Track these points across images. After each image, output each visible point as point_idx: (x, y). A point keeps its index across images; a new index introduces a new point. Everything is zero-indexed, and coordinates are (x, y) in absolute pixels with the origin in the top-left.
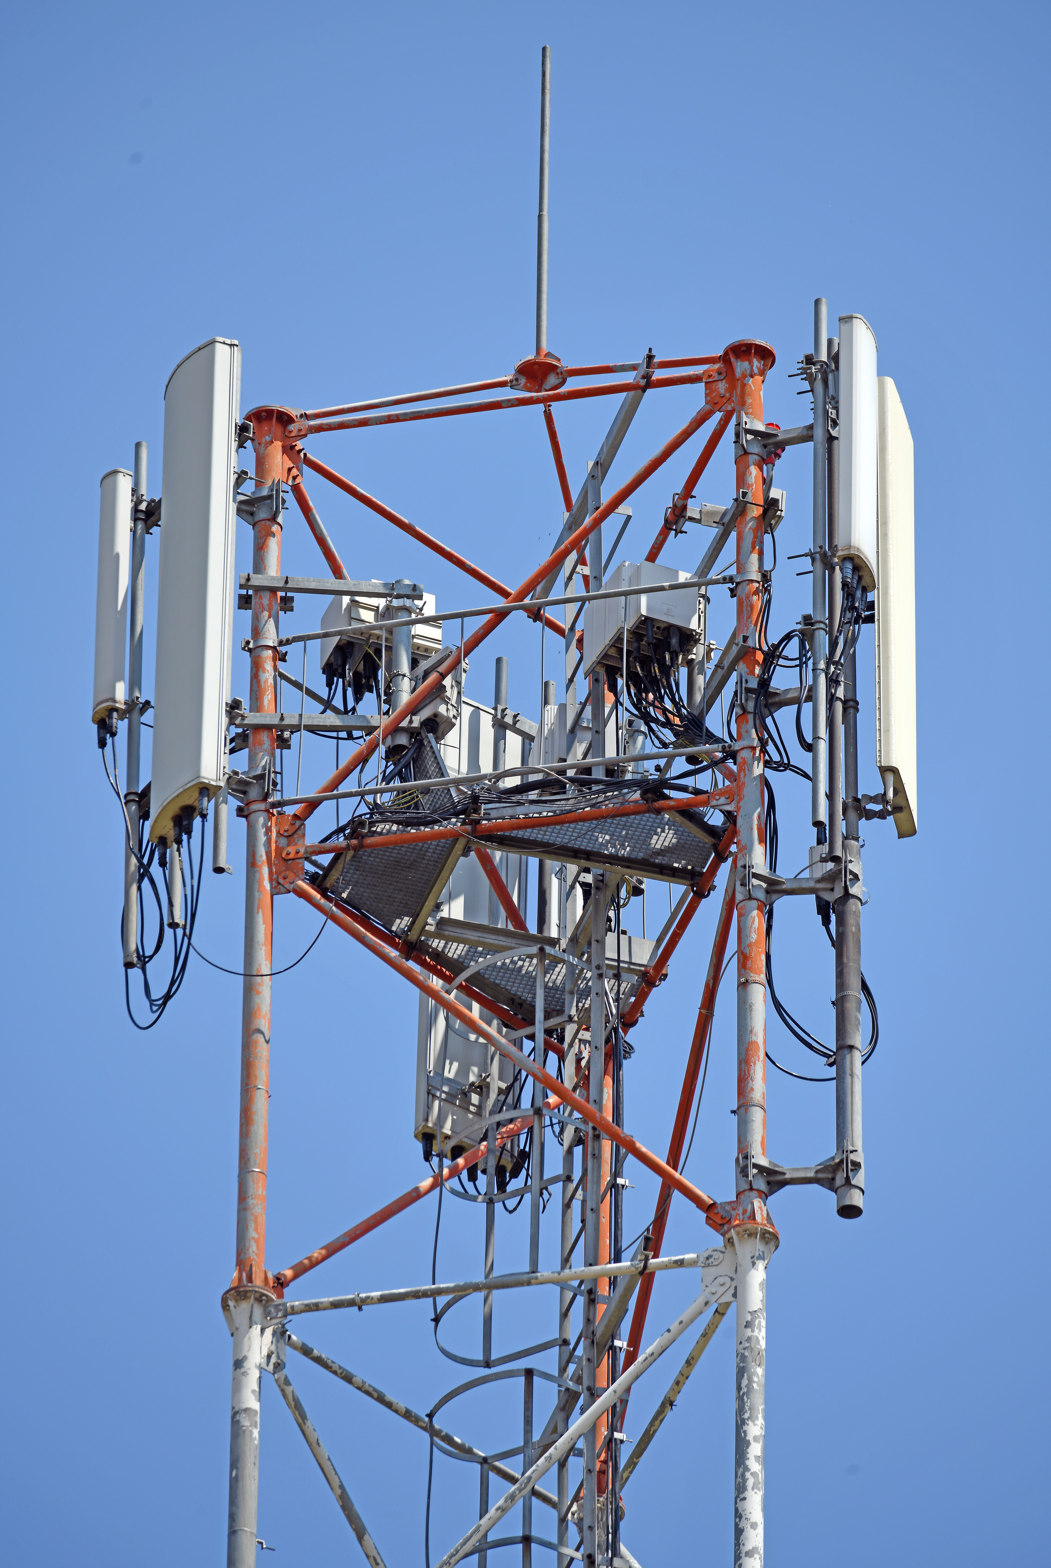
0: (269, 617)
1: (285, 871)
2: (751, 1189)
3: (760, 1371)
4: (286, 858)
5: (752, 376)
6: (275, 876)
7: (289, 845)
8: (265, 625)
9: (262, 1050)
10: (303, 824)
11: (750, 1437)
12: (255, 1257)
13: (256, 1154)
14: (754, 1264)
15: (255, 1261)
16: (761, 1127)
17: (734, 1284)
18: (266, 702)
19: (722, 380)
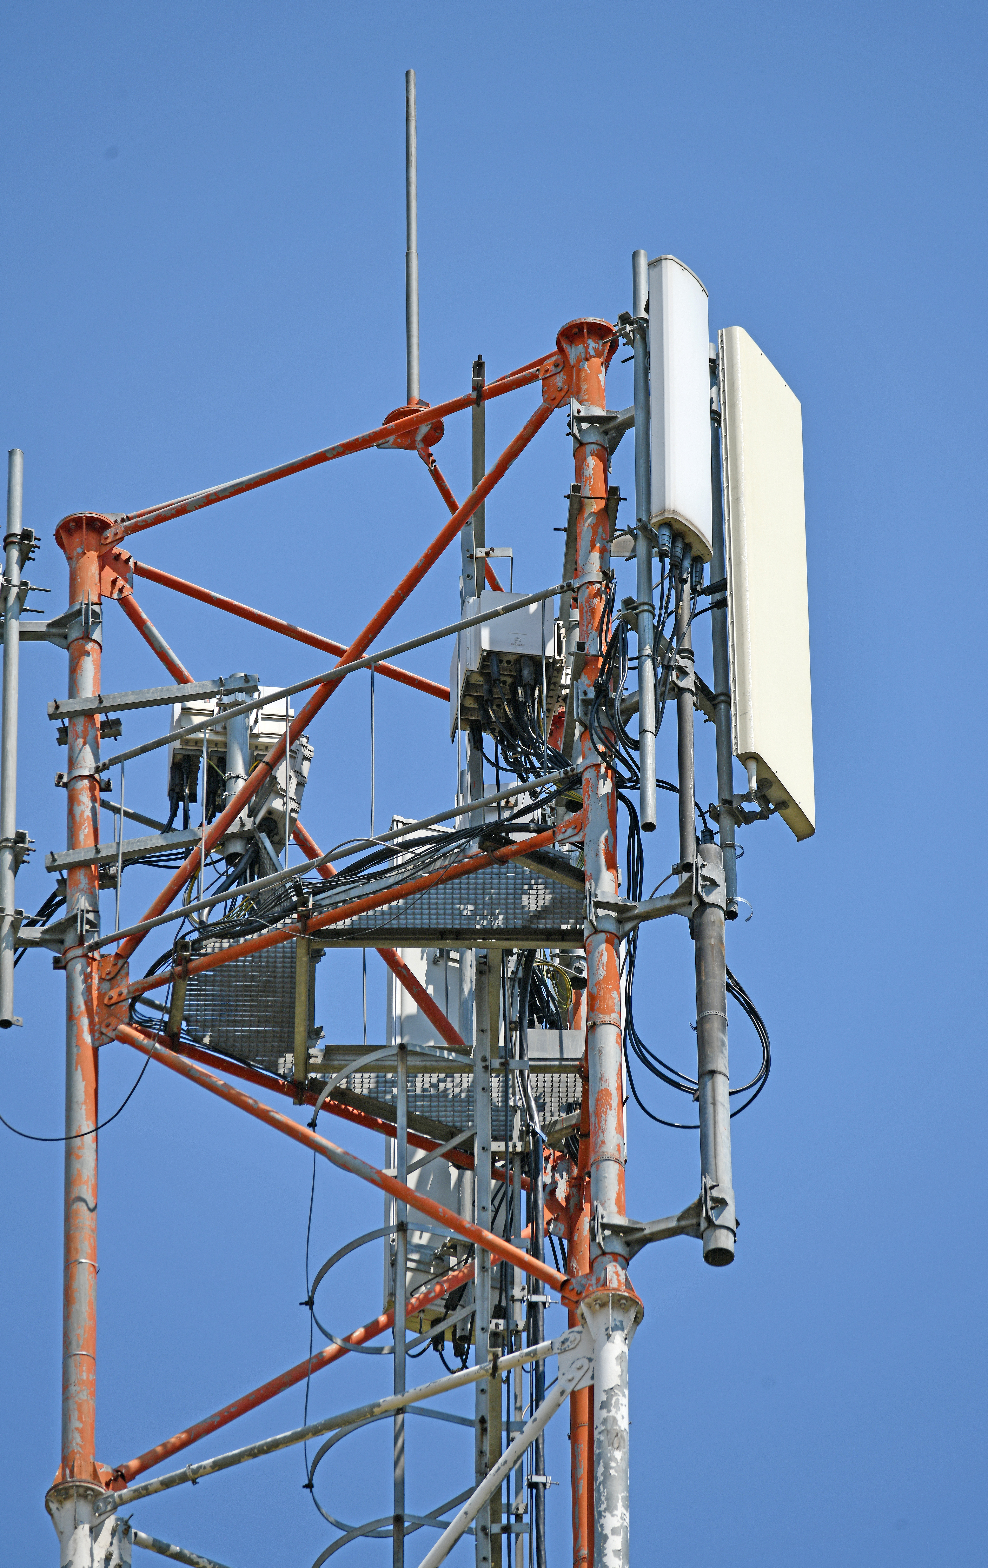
0: (85, 744)
1: (108, 1018)
2: (604, 1253)
3: (618, 1455)
4: (109, 1004)
5: (587, 359)
6: (97, 1027)
7: (111, 989)
8: (79, 753)
9: (85, 1219)
10: (126, 962)
11: (607, 1531)
12: (80, 1449)
13: (78, 1335)
14: (609, 1336)
15: (80, 1453)
16: (616, 1182)
17: (592, 1365)
18: (82, 837)
19: (559, 372)
